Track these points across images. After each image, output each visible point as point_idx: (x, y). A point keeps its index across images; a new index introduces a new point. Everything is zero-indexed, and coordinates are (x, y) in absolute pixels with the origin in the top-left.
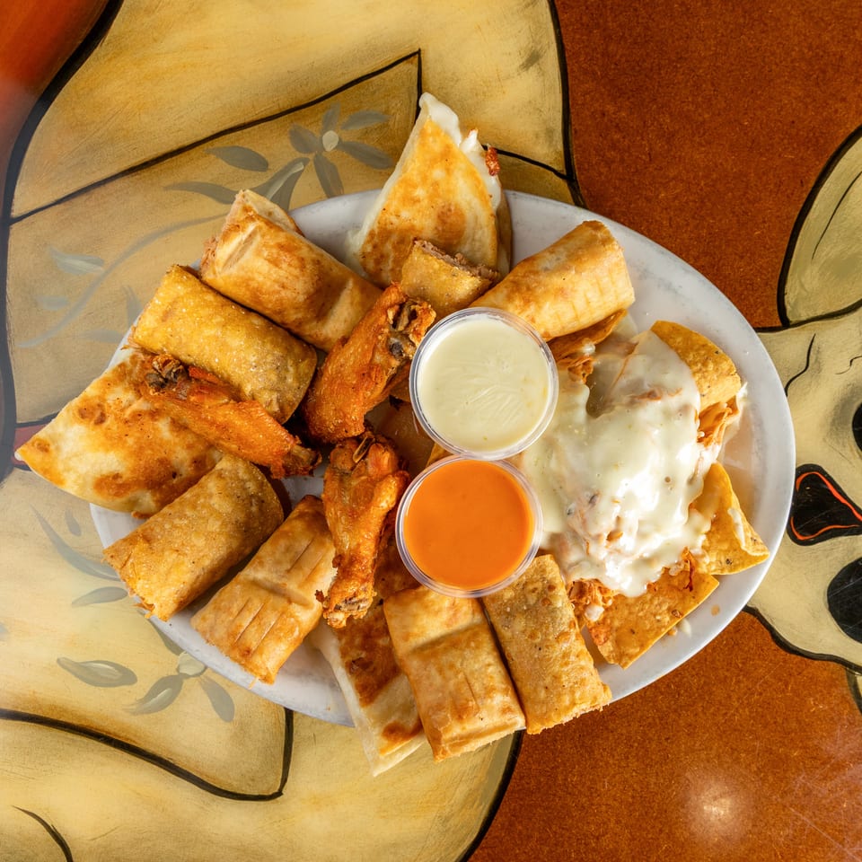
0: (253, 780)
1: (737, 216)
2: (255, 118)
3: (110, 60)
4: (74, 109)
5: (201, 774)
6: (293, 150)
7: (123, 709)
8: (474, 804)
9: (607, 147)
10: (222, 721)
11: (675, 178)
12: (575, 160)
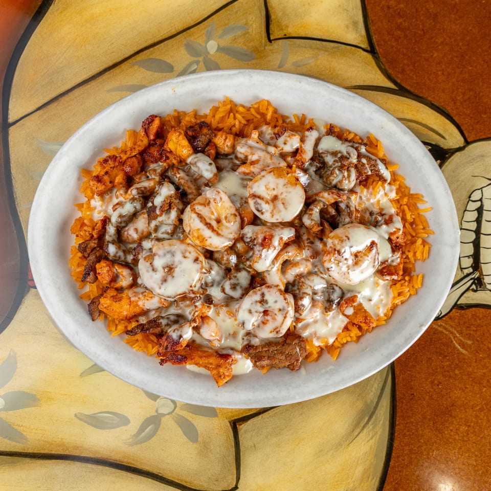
0: (217, 481)
1: (487, 62)
2: (161, 38)
3: (61, 12)
4: (41, 47)
5: (182, 481)
6: (189, 56)
7: (124, 443)
9: (394, 28)
10: (191, 443)
11: (442, 43)
12: (374, 40)
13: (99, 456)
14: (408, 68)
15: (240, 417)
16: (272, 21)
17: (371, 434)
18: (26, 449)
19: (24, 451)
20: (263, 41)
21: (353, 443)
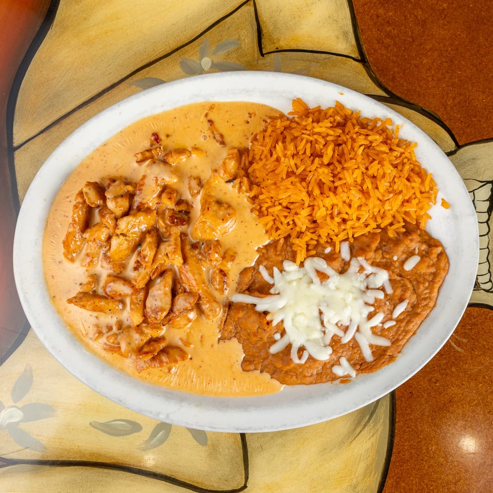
0: (227, 481)
1: (476, 66)
2: (156, 58)
3: (58, 37)
4: (41, 71)
5: (193, 482)
6: (184, 74)
7: (137, 448)
8: (371, 473)
9: (384, 37)
10: (201, 446)
11: (431, 49)
12: (365, 49)
13: (114, 462)
14: (399, 76)
16: (263, 35)
17: (372, 431)
18: (45, 456)
19: (43, 459)
20: (256, 56)
21: (355, 441)
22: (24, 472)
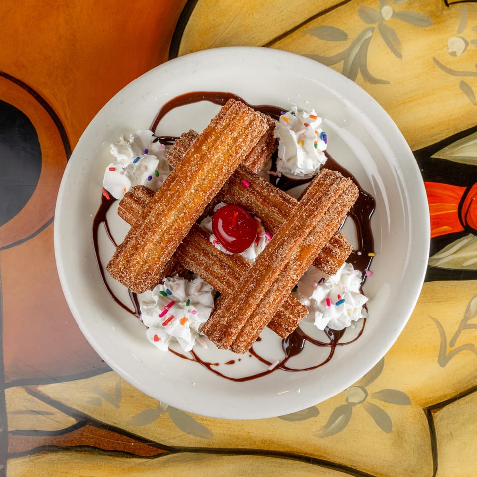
0: (413, 472)
2: (332, 5)
4: (207, 17)
6: (363, 23)
7: (313, 435)
10: (385, 433)
13: (289, 450)
15: (435, 404)
18: (211, 444)
19: (209, 447)
20: (440, 6)
22: (187, 461)
